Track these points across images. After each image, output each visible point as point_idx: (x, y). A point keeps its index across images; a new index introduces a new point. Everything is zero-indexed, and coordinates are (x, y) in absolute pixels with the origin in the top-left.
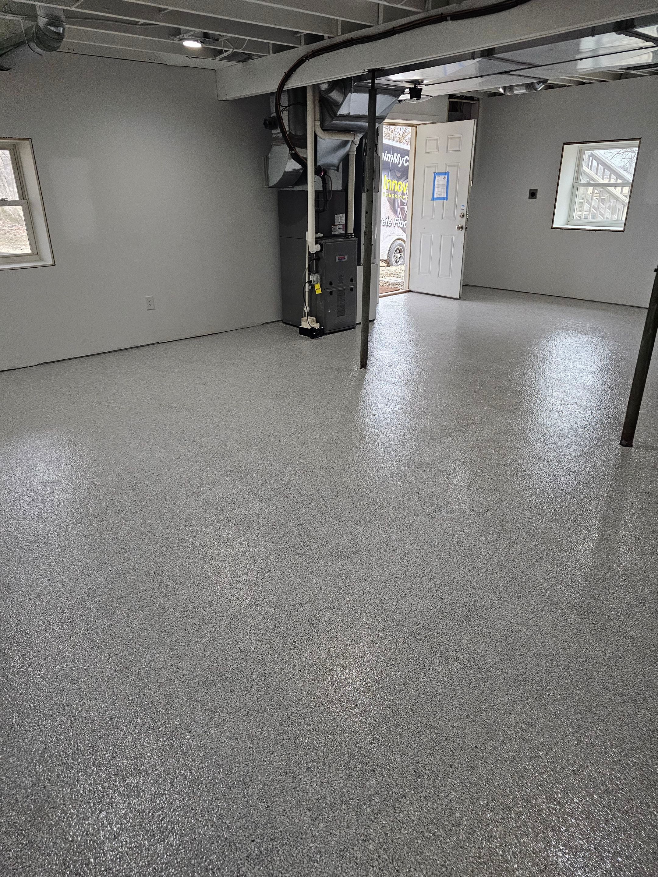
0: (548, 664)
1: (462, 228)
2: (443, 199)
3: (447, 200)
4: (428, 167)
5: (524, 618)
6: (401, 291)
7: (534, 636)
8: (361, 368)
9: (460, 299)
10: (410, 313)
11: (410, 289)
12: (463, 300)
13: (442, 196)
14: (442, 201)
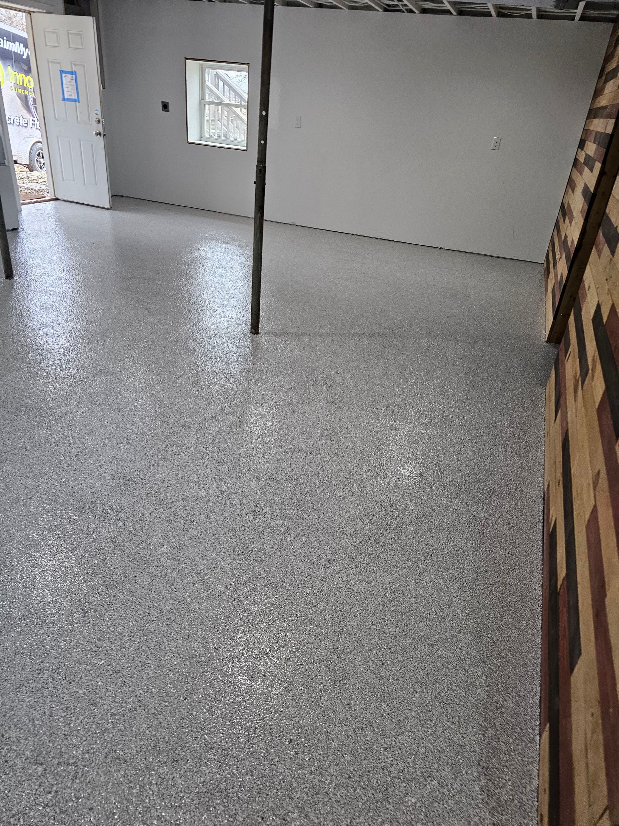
0: (193, 503)
1: (100, 134)
2: (75, 100)
3: (79, 102)
4: (51, 62)
5: (175, 475)
6: (46, 198)
7: (182, 486)
8: (6, 279)
9: (111, 209)
10: (59, 222)
11: (57, 197)
12: (114, 210)
13: (73, 98)
14: (74, 103)
